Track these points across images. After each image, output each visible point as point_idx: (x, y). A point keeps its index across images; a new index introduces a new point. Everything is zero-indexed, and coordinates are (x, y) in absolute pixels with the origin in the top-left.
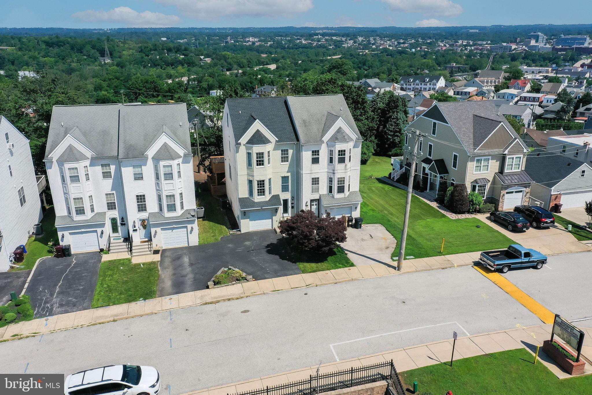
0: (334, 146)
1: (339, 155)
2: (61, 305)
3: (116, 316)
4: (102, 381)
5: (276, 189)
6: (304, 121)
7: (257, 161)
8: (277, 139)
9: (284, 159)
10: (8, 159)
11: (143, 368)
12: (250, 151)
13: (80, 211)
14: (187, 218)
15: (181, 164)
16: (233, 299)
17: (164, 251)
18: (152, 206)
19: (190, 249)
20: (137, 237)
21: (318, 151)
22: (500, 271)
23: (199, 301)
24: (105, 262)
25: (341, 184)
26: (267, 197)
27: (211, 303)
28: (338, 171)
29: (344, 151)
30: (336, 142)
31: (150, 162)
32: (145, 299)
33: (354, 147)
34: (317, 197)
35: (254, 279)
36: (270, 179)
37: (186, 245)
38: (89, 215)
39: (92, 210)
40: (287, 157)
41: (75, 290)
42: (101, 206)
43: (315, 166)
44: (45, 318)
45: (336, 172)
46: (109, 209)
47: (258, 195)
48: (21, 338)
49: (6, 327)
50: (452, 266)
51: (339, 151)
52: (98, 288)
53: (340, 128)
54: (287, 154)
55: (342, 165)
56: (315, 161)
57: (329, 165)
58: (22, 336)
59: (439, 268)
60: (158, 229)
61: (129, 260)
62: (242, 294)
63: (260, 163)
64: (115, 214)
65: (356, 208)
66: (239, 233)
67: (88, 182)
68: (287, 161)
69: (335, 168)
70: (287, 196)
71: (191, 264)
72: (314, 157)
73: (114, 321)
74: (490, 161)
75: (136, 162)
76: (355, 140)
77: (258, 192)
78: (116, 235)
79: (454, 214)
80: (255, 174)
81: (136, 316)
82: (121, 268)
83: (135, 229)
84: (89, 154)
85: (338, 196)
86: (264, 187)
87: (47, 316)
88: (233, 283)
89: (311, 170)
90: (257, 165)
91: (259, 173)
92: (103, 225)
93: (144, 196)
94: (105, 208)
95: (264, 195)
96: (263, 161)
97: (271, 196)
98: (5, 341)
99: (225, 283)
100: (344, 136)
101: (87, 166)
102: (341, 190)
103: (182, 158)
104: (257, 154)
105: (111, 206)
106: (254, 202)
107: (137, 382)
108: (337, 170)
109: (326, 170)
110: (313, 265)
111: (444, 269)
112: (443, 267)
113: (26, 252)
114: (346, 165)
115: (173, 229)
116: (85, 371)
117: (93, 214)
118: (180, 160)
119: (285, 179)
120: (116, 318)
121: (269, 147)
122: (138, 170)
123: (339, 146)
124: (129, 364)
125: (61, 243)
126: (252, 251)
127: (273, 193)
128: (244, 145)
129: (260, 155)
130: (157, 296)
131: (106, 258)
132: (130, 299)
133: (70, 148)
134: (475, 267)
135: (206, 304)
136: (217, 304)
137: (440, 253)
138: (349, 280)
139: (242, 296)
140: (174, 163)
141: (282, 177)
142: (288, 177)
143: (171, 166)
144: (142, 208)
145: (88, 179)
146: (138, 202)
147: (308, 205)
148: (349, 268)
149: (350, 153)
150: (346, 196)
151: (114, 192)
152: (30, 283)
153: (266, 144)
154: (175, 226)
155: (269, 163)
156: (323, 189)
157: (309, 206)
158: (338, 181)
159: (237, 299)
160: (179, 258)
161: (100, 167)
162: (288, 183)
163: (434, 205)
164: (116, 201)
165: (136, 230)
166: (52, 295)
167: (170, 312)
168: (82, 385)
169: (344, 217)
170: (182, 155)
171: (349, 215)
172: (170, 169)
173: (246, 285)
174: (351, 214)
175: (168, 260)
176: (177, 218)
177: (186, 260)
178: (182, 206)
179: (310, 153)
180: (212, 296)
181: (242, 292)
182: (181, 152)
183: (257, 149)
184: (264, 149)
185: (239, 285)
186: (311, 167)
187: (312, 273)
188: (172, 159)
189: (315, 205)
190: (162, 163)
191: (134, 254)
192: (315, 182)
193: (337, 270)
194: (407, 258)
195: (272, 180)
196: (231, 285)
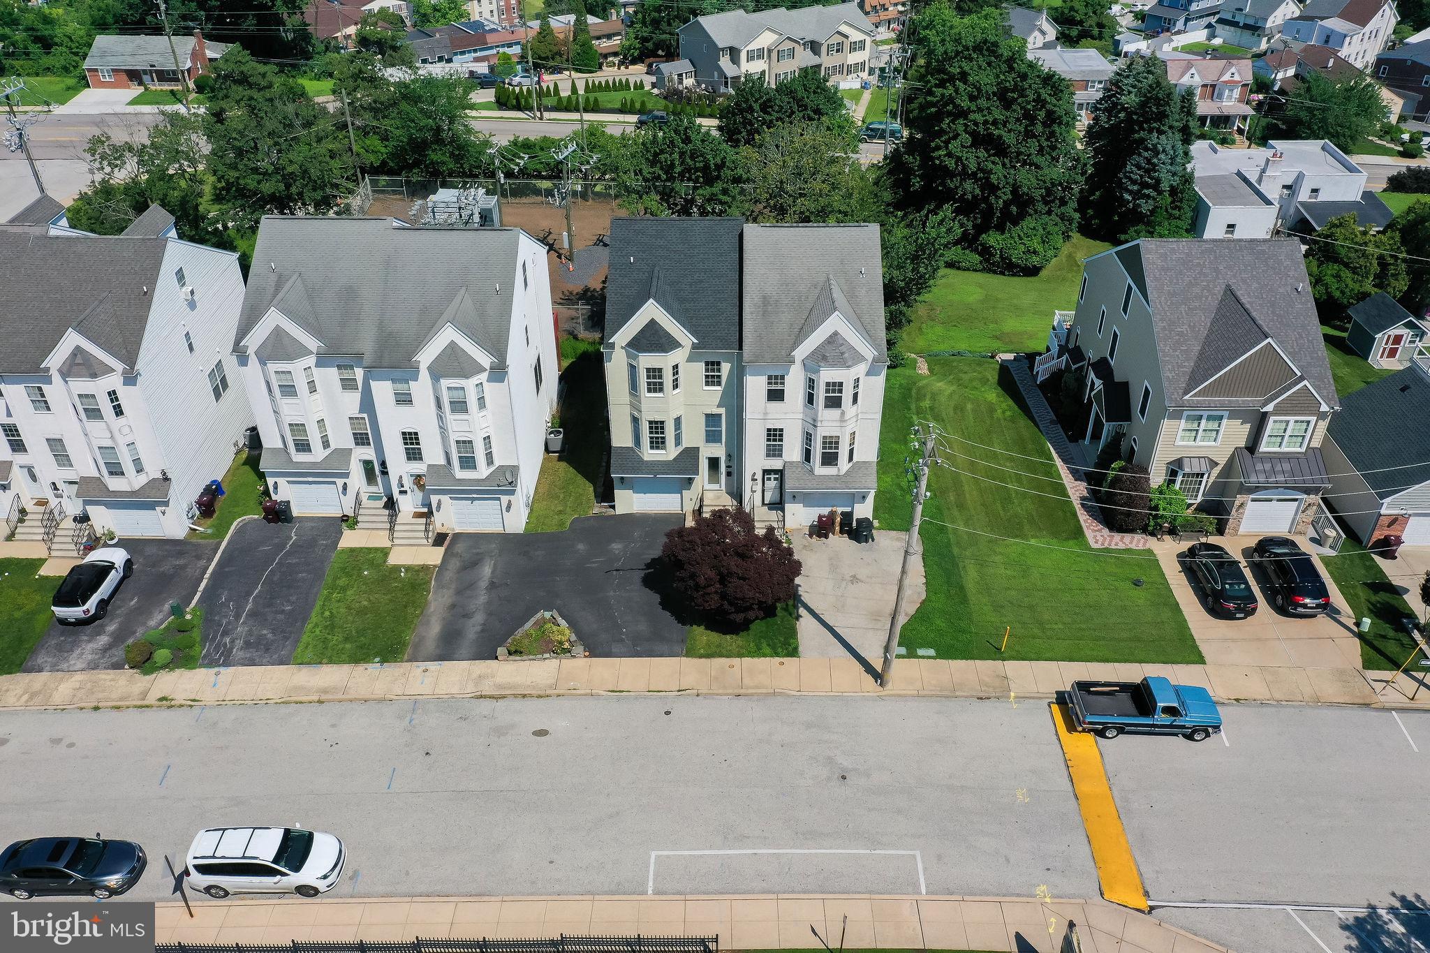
0: (816, 371)
1: (827, 391)
2: (248, 645)
3: (325, 691)
4: (244, 857)
5: (694, 435)
6: (765, 300)
7: (649, 384)
8: (696, 341)
9: (712, 380)
11: (318, 837)
12: (634, 363)
13: (303, 447)
14: (499, 486)
15: (486, 385)
16: (531, 696)
17: (457, 536)
18: (433, 453)
19: (506, 540)
20: (408, 504)
21: (783, 377)
22: (1101, 733)
23: (470, 689)
24: (343, 550)
25: (830, 448)
26: (670, 453)
27: (490, 698)
28: (825, 424)
29: (841, 384)
30: (822, 364)
31: (424, 374)
32: (382, 662)
33: (868, 374)
34: (776, 464)
35: (587, 654)
36: (678, 421)
37: (499, 529)
38: (318, 454)
39: (326, 444)
40: (719, 377)
41: (277, 612)
42: (342, 438)
43: (774, 405)
44: (216, 669)
45: (819, 424)
46: (357, 444)
47: (652, 448)
48: (172, 706)
49: (155, 675)
50: (1002, 695)
51: (828, 384)
52: (314, 617)
53: (836, 334)
54: (719, 370)
55: (835, 413)
56: (776, 395)
57: (806, 406)
58: (173, 703)
59: (972, 696)
60: (445, 499)
61: (385, 552)
62: (551, 687)
63: (655, 387)
64: (369, 453)
65: (864, 497)
66: (611, 512)
67: (315, 396)
68: (719, 384)
69: (817, 417)
70: (719, 451)
71: (492, 585)
72: (773, 387)
73: (320, 702)
74: (1225, 421)
75: (397, 373)
76: (870, 360)
77: (651, 443)
78: (373, 489)
79: (1106, 531)
80: (644, 407)
81: (356, 699)
82: (366, 573)
83: (402, 489)
84: (312, 343)
85: (820, 470)
86: (663, 433)
87: (219, 666)
88: (546, 655)
89: (766, 413)
90: (649, 391)
91: (653, 406)
92: (347, 475)
93: (416, 434)
94: (349, 443)
95: (664, 448)
96: (661, 384)
97: (680, 449)
98: (147, 707)
99: (530, 654)
100: (842, 354)
101: (310, 367)
102: (830, 459)
103: (488, 372)
104: (648, 370)
105: (361, 439)
106: (642, 460)
107: (297, 869)
108: (821, 421)
109: (801, 416)
110: (715, 637)
111: (981, 699)
112: (981, 695)
113: (223, 493)
114: (843, 413)
115: (473, 499)
116: (224, 830)
117: (328, 451)
118: (483, 377)
119: (712, 419)
120: (323, 697)
121: (677, 357)
122: (401, 387)
123: (827, 375)
124: (298, 826)
125: (274, 497)
126: (615, 573)
127: (686, 443)
128: (622, 347)
129: (655, 373)
130: (406, 657)
131: (350, 539)
132: (359, 656)
133: (278, 333)
134: (1055, 708)
135: (481, 697)
136: (501, 702)
137: (996, 653)
138: (766, 694)
139: (548, 692)
140: (470, 384)
141: (707, 415)
142: (720, 415)
143: (462, 388)
144: (414, 454)
145: (313, 390)
146: (405, 443)
147: (756, 479)
148: (781, 659)
149: (856, 386)
150: (843, 471)
151: (365, 415)
152: (210, 578)
153: (668, 351)
154: (475, 496)
155: (676, 386)
156: (792, 451)
157: (760, 482)
158: (824, 443)
159: (540, 697)
160: (473, 564)
161: (335, 370)
162: (720, 427)
163: (1076, 490)
164: (369, 432)
165: (405, 492)
166: (238, 616)
167: (416, 704)
168: (214, 857)
169: (832, 514)
170: (488, 367)
171: (848, 509)
172: (461, 392)
173: (568, 663)
174: (853, 509)
175: (455, 564)
176: (478, 482)
177: (487, 570)
178: (490, 461)
179: (764, 379)
180: (499, 680)
181: (553, 681)
182: (485, 360)
183: (647, 360)
184: (664, 361)
185: (555, 662)
186: (766, 407)
187: (703, 660)
188: (467, 377)
189: (772, 479)
190: (445, 383)
191: (396, 542)
192: (775, 436)
193: (756, 660)
194: (920, 652)
195: (683, 420)
196: (539, 660)
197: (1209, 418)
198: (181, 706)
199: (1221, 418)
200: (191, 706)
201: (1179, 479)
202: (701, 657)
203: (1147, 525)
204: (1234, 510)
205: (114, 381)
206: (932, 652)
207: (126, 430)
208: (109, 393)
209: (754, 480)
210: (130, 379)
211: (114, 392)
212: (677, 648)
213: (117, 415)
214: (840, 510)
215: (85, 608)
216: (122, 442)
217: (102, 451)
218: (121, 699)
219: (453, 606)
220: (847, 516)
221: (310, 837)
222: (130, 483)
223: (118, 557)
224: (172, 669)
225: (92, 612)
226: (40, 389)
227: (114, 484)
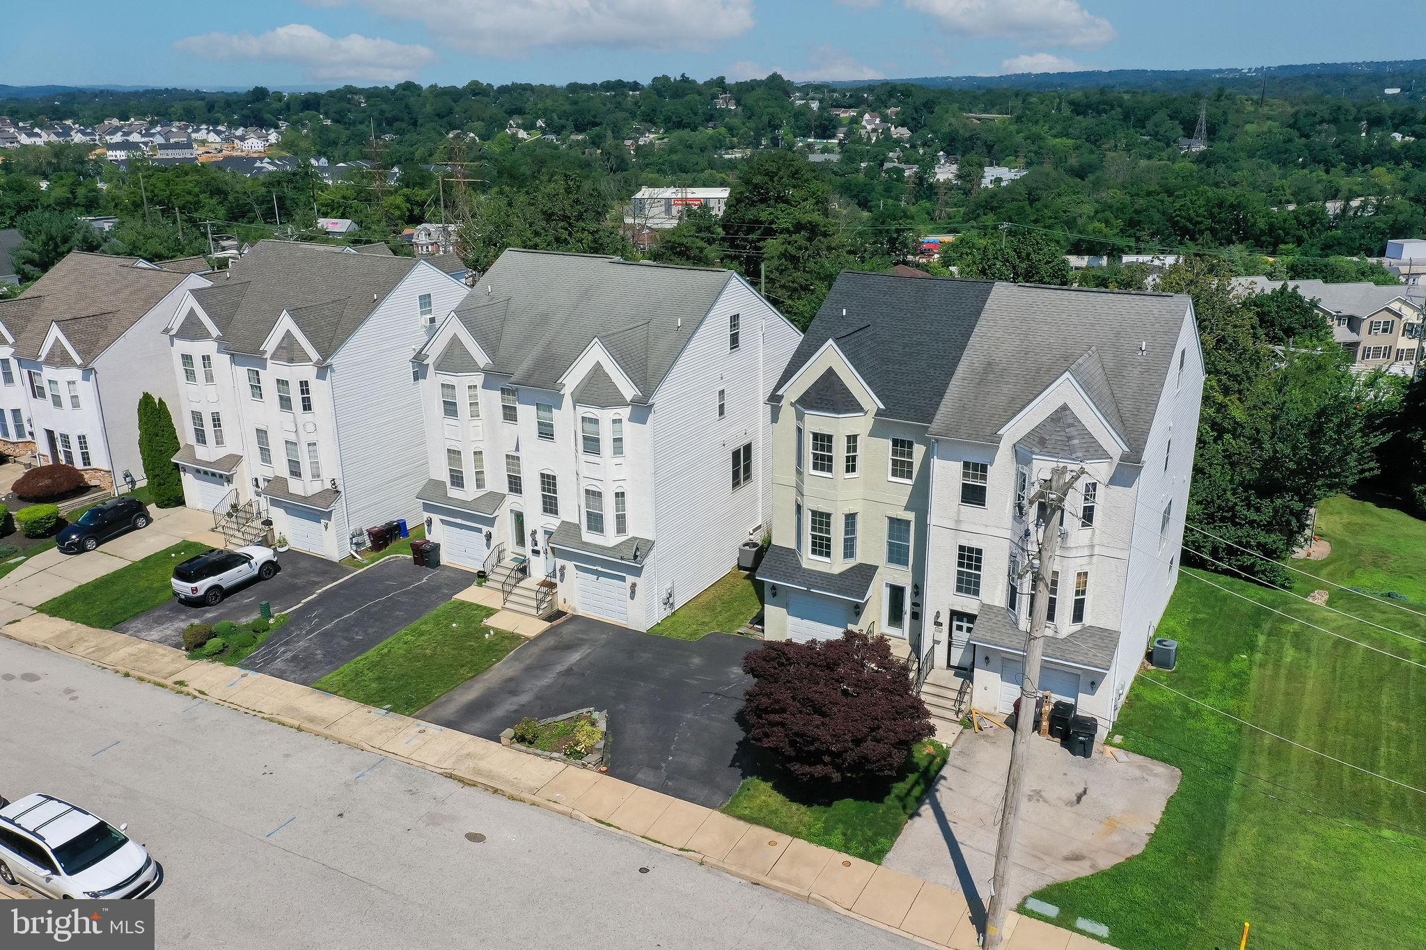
0: (1028, 462)
2: (293, 659)
4: (34, 833)
5: (872, 547)
7: (816, 456)
8: (882, 407)
9: (900, 468)
10: (414, 347)
12: (801, 425)
13: (458, 480)
14: (622, 559)
15: (625, 421)
16: (503, 793)
18: (571, 508)
20: (541, 569)
21: (984, 468)
23: (449, 763)
24: (456, 602)
26: (836, 564)
27: (458, 780)
30: (1039, 451)
31: (567, 401)
32: (391, 710)
33: (1113, 481)
34: (968, 604)
35: (604, 769)
36: (851, 519)
37: (623, 623)
38: (470, 492)
40: (911, 464)
41: (345, 638)
42: (497, 481)
43: (970, 511)
44: (247, 672)
46: (511, 490)
47: (814, 552)
48: (179, 692)
49: (195, 661)
52: (371, 651)
53: (1065, 408)
54: (910, 455)
56: (974, 495)
57: (1014, 516)
58: (183, 689)
60: (568, 565)
61: (490, 612)
62: (531, 791)
63: (823, 463)
64: (519, 503)
65: (1094, 684)
67: (476, 422)
68: (909, 476)
70: (903, 577)
71: (569, 672)
72: (970, 482)
73: (299, 729)
75: (541, 399)
76: (1116, 460)
77: (814, 544)
78: (520, 550)
80: (808, 490)
81: (333, 738)
82: (454, 625)
83: (536, 548)
84: (482, 359)
86: (828, 532)
87: (252, 669)
88: (555, 755)
89: (958, 521)
90: (815, 467)
91: (818, 490)
92: (491, 522)
93: (554, 478)
94: (504, 488)
95: (828, 555)
96: (830, 459)
97: (851, 563)
98: (162, 686)
99: (539, 747)
100: (1070, 438)
101: (475, 387)
103: (629, 406)
104: (816, 436)
105: (515, 485)
106: (801, 567)
107: (71, 871)
109: (1008, 534)
110: (775, 801)
113: (407, 535)
114: (1067, 536)
115: (599, 574)
116: (49, 799)
118: (625, 412)
119: (897, 525)
120: (305, 725)
121: (859, 424)
122: (545, 417)
123: (1045, 468)
124: (117, 827)
125: (428, 537)
127: (861, 557)
128: (792, 404)
129: (823, 441)
130: (417, 713)
131: (468, 593)
132: (375, 698)
133: (455, 342)
135: (451, 776)
136: (467, 790)
138: (797, 895)
139: (525, 795)
140: (606, 416)
141: (891, 520)
142: (908, 523)
143: (596, 421)
144: (550, 505)
145: (475, 415)
146: (543, 489)
147: (941, 624)
148: (849, 859)
149: (1090, 497)
150: (1064, 634)
151: (520, 455)
152: (320, 595)
153: (839, 413)
155: (849, 468)
156: (993, 590)
157: (946, 628)
159: (512, 798)
160: (570, 646)
161: (497, 394)
162: (908, 542)
165: (538, 552)
166: (310, 632)
167: (384, 759)
168: (11, 821)
170: (630, 401)
172: (595, 427)
174: (1075, 701)
177: (575, 657)
178: (621, 529)
179: (958, 467)
180: (483, 764)
181: (538, 785)
182: (628, 391)
183: (817, 422)
184: (839, 426)
185: (561, 765)
186: (959, 510)
187: (741, 823)
188: (603, 407)
189: (965, 629)
190: (582, 410)
191: (508, 605)
192: (970, 558)
193: (813, 846)
194: (1082, 923)
195: (859, 519)
196: (546, 757)
198: (188, 694)
200: (195, 697)
202: (740, 818)
205: (307, 371)
206: (1103, 930)
207: (310, 428)
208: (301, 382)
209: (937, 624)
210: (323, 370)
211: (306, 382)
212: (718, 798)
213: (305, 409)
214: (1055, 698)
215: (194, 585)
216: (304, 439)
217: (289, 446)
218: (150, 673)
219: (511, 680)
221: (125, 840)
222: (304, 487)
224: (214, 661)
226: (257, 372)
227: (295, 487)
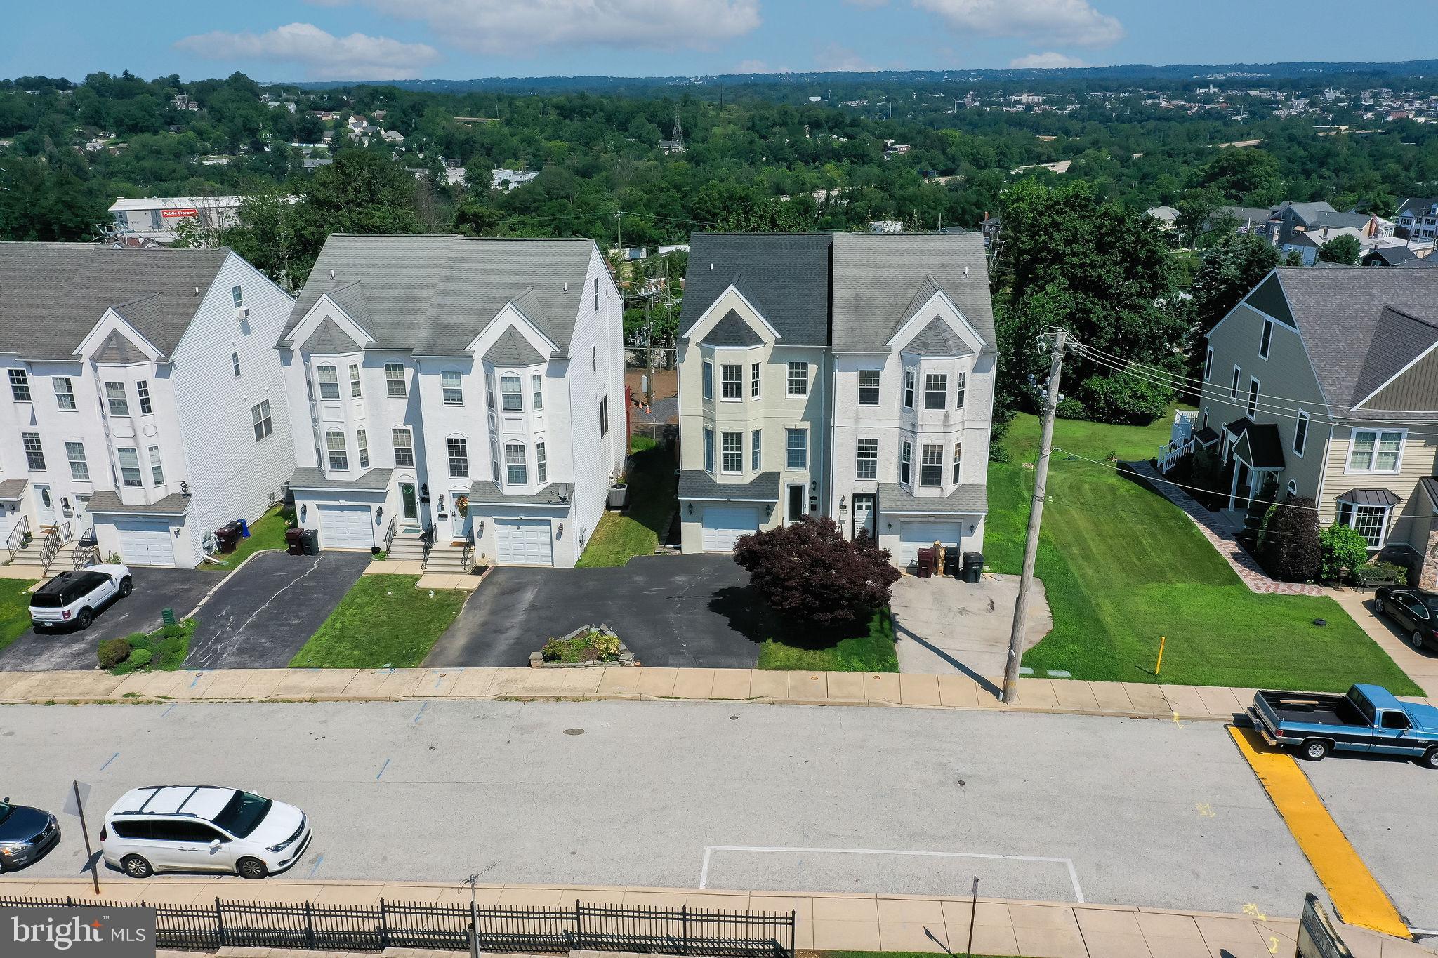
0: (916, 363)
1: (928, 387)
2: (241, 651)
3: (321, 691)
4: (178, 813)
5: (774, 457)
6: (857, 296)
7: (725, 386)
8: (779, 337)
9: (796, 387)
10: (232, 341)
11: (276, 805)
12: (710, 361)
13: (339, 461)
14: (550, 503)
15: (543, 378)
16: (566, 699)
17: (497, 570)
18: (479, 467)
19: (554, 575)
20: (448, 532)
21: (877, 374)
22: (1300, 752)
23: (495, 691)
24: (368, 576)
25: (932, 461)
26: (747, 475)
27: (516, 700)
28: (926, 429)
29: (944, 377)
30: (923, 353)
31: (478, 367)
32: (393, 667)
33: (975, 370)
34: (868, 486)
35: (638, 663)
36: (756, 434)
37: (548, 564)
38: (355, 471)
39: (365, 462)
40: (804, 383)
41: (281, 625)
42: (383, 456)
43: (868, 409)
44: (199, 671)
45: (919, 429)
46: (398, 463)
47: (726, 468)
48: (138, 703)
49: (125, 676)
50: (1164, 716)
51: (929, 377)
52: (322, 630)
53: (938, 318)
54: (804, 374)
55: (937, 415)
56: (869, 397)
57: (903, 410)
58: (140, 699)
59: (1123, 715)
60: (489, 520)
61: (415, 579)
62: (591, 690)
63: (732, 390)
64: (409, 475)
65: (972, 528)
66: (677, 552)
67: (358, 401)
68: (804, 392)
69: (917, 419)
70: (802, 477)
71: (532, 607)
72: (866, 386)
73: (312, 701)
74: (1404, 442)
75: (448, 367)
76: (977, 353)
77: (726, 461)
78: (411, 521)
79: (1269, 581)
80: (719, 415)
81: (355, 699)
82: (389, 593)
83: (443, 512)
84: (361, 338)
85: (922, 491)
86: (739, 448)
87: (204, 668)
88: (587, 663)
89: (857, 420)
90: (725, 395)
91: (729, 414)
92: (382, 497)
93: (463, 441)
94: (390, 461)
95: (739, 468)
96: (739, 386)
97: (758, 473)
98: (110, 702)
99: (570, 661)
100: (946, 341)
101: (356, 366)
102: (932, 476)
103: (547, 363)
104: (725, 368)
105: (403, 457)
106: (714, 484)
107: (244, 833)
108: (922, 426)
109: (897, 424)
110: (794, 652)
111: (1136, 718)
112: (1134, 713)
113: (247, 535)
114: (947, 416)
115: (520, 523)
116: (160, 788)
117: (365, 471)
118: (542, 369)
119: (795, 436)
120: (317, 695)
121: (758, 354)
122: (452, 383)
123: (929, 366)
124: (255, 793)
125: (301, 525)
126: (676, 599)
127: (765, 467)
128: (697, 344)
129: (732, 372)
130: (422, 663)
131: (376, 568)
132: (368, 661)
133: (327, 325)
134: (1235, 731)
135: (506, 699)
136: (529, 705)
137: (1151, 677)
138: (859, 703)
139: (588, 694)
140: (527, 375)
141: (790, 431)
142: (804, 431)
143: (518, 379)
144: (459, 468)
145: (357, 393)
146: (451, 454)
147: (845, 507)
148: (877, 674)
149: (962, 384)
150: (947, 493)
151: (410, 427)
152: (213, 596)
153: (747, 346)
154: (523, 518)
155: (755, 392)
156: (888, 471)
157: (849, 509)
158: (925, 454)
159: (577, 700)
160: (515, 590)
161: (382, 371)
162: (805, 446)
163: (1226, 548)
164: (413, 448)
165: (445, 516)
166: (235, 627)
167: (426, 702)
168: (140, 812)
169: (936, 548)
170: (547, 357)
171: (954, 545)
172: (516, 385)
173: (613, 672)
174: (959, 544)
175: (491, 591)
176: (527, 498)
177: (528, 596)
178: (543, 476)
179: (855, 376)
180: (528, 684)
181: (595, 686)
182: (545, 349)
183: (725, 356)
184: (744, 357)
185: (599, 670)
186: (857, 411)
187: (779, 672)
188: (524, 365)
189: (864, 507)
190: (500, 372)
191: (429, 568)
192: (867, 450)
193: (845, 674)
194: (1050, 673)
195: (762, 435)
196: (581, 667)
197: (1385, 437)
198: (149, 702)
199: (1399, 436)
200: (160, 703)
201: (1354, 515)
202: (776, 669)
203: (1320, 572)
204: (1428, 552)
205: (146, 371)
206: (1067, 674)
207: (151, 431)
208: (139, 384)
209: (843, 507)
210: (164, 369)
211: (145, 383)
212: (749, 661)
213: (144, 412)
214: (944, 545)
215: (66, 609)
216: (145, 443)
217: (123, 454)
218: (80, 695)
219: (485, 624)
220: (952, 555)
221: (267, 805)
222: (146, 495)
223: (118, 572)
224: (148, 671)
225: (74, 616)
226: (68, 381)
227: (131, 497)
